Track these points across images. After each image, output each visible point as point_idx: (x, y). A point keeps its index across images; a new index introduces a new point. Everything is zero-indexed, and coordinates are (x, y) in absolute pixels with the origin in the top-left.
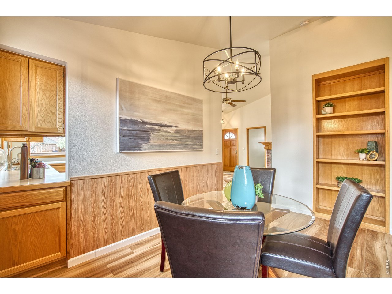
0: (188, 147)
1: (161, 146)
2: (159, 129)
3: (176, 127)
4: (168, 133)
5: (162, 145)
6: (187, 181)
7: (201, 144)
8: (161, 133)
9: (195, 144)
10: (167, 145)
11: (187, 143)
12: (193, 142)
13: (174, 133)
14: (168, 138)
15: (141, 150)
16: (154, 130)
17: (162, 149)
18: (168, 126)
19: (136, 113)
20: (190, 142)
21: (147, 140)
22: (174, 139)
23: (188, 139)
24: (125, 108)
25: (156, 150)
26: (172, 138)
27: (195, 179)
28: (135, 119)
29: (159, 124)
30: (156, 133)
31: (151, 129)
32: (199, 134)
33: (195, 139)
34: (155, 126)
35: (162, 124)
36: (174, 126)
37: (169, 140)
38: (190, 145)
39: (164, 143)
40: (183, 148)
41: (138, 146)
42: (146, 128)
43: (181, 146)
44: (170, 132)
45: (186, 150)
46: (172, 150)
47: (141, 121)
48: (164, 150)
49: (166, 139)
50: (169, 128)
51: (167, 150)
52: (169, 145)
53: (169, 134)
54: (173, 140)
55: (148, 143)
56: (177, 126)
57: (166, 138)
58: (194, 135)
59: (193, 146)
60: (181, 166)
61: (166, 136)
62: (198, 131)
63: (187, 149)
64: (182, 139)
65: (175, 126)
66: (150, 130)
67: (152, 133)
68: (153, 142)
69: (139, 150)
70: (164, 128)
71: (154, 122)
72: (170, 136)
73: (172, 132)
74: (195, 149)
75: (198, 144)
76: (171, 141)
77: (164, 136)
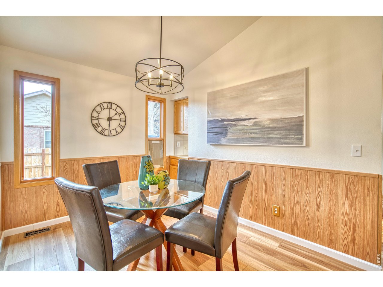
0: (272, 141)
1: (237, 140)
2: (236, 124)
3: (254, 119)
4: (245, 126)
5: (238, 138)
6: (273, 183)
7: (300, 136)
8: (237, 128)
9: (286, 136)
10: (243, 139)
11: (271, 136)
12: (281, 134)
13: (252, 125)
14: (245, 131)
15: (220, 143)
16: (230, 125)
17: (238, 143)
18: (245, 120)
19: (217, 114)
20: (276, 134)
21: (226, 135)
22: (252, 132)
23: (273, 131)
24: (211, 112)
25: (232, 143)
26: (249, 131)
27: (288, 185)
28: (217, 119)
29: (235, 119)
30: (232, 128)
31: (228, 124)
32: (295, 122)
33: (286, 130)
34: (232, 122)
35: (238, 119)
36: (252, 118)
37: (246, 134)
38: (276, 138)
39: (241, 137)
40: (264, 142)
41: (219, 140)
42: (224, 125)
43: (262, 140)
44: (248, 125)
45: (268, 144)
46: (250, 144)
47: (220, 119)
48: (239, 143)
49: (242, 133)
50: (247, 121)
51: (244, 144)
52: (246, 138)
53: (245, 128)
54: (251, 134)
55: (226, 137)
56: (256, 117)
57: (243, 131)
58: (284, 125)
59: (281, 140)
60: (263, 163)
61: (243, 129)
62: (294, 118)
63: (271, 144)
64: (262, 131)
65: (254, 117)
66: (227, 126)
67: (229, 128)
68: (229, 136)
69: (219, 143)
70: (240, 122)
71: (231, 118)
72: (247, 130)
73: (250, 125)
74: (285, 143)
75: (293, 136)
76: (249, 134)
77: (240, 130)
